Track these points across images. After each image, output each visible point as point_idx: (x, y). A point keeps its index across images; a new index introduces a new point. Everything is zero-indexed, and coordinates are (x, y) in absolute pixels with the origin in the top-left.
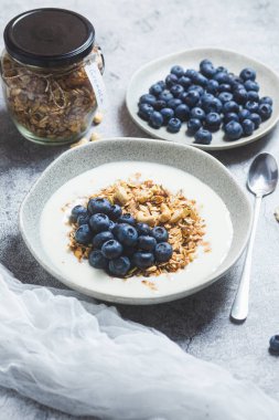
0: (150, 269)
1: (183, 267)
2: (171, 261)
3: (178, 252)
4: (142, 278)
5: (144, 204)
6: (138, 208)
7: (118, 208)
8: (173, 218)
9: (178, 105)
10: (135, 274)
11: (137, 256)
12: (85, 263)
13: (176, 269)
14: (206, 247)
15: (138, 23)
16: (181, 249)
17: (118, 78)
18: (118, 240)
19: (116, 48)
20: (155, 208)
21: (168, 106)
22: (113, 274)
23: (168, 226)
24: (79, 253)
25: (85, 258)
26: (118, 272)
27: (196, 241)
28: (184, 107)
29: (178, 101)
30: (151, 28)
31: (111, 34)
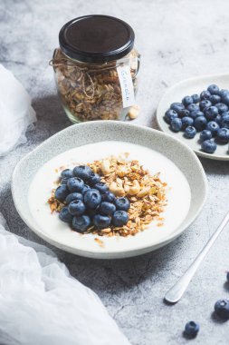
0: (104, 230)
1: (133, 234)
2: (125, 227)
3: (133, 221)
4: (96, 236)
5: (122, 178)
6: (115, 180)
7: (97, 176)
8: (140, 193)
9: (198, 116)
10: (92, 231)
11: (96, 217)
12: (56, 216)
13: (127, 235)
14: (159, 222)
15: (205, 45)
16: (138, 220)
17: (166, 86)
18: (83, 201)
19: (177, 62)
20: (129, 183)
21: (190, 116)
22: (74, 229)
23: (134, 199)
24: (54, 206)
25: (58, 211)
26: (78, 227)
27: (153, 215)
28: (203, 119)
29: (200, 113)
30: (214, 52)
31: (178, 50)
